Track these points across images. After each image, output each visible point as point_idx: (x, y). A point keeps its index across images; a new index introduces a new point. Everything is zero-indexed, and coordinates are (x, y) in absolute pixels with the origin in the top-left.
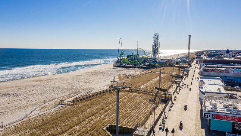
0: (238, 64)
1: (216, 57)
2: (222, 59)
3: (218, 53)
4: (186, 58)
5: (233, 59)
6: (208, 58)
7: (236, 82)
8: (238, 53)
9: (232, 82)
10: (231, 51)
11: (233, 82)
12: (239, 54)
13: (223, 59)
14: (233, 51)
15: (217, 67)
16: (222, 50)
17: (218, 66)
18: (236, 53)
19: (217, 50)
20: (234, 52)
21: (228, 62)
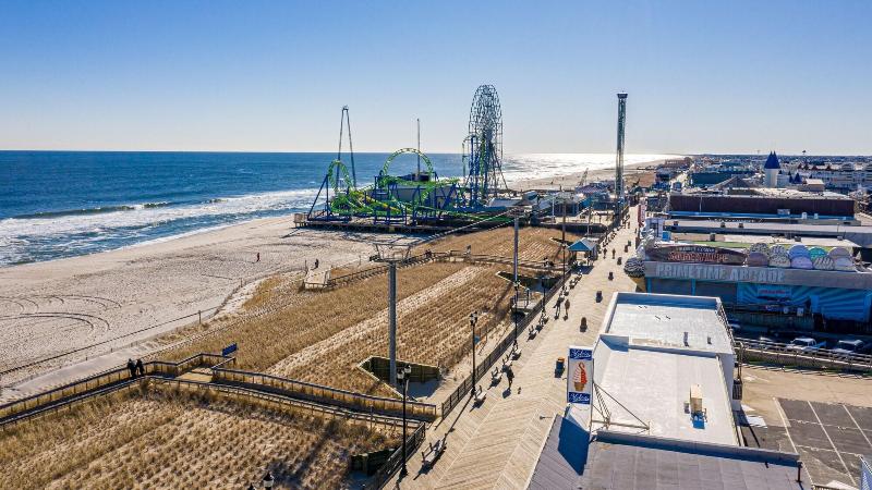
0: (811, 213)
1: (726, 186)
2: (747, 192)
3: (737, 165)
4: (609, 186)
5: (792, 193)
6: (694, 190)
7: (800, 312)
8: (811, 167)
9: (778, 313)
10: (787, 160)
11: (786, 310)
12: (814, 169)
13: (753, 193)
14: (794, 158)
15: (724, 231)
16: (756, 154)
17: (729, 225)
18: (806, 168)
19: (738, 156)
20: (798, 164)
21: (769, 208)
